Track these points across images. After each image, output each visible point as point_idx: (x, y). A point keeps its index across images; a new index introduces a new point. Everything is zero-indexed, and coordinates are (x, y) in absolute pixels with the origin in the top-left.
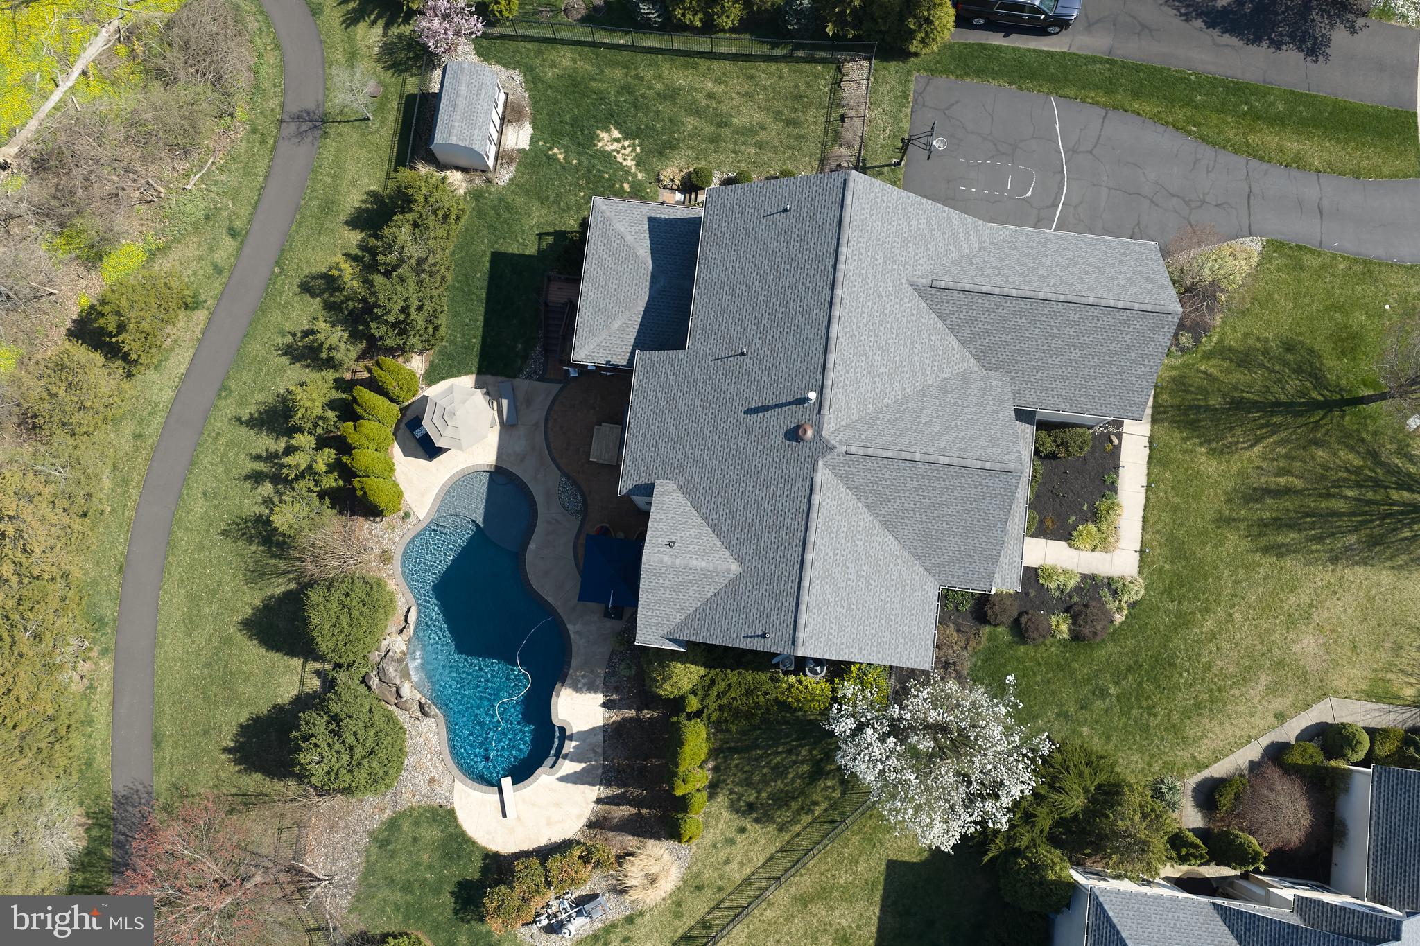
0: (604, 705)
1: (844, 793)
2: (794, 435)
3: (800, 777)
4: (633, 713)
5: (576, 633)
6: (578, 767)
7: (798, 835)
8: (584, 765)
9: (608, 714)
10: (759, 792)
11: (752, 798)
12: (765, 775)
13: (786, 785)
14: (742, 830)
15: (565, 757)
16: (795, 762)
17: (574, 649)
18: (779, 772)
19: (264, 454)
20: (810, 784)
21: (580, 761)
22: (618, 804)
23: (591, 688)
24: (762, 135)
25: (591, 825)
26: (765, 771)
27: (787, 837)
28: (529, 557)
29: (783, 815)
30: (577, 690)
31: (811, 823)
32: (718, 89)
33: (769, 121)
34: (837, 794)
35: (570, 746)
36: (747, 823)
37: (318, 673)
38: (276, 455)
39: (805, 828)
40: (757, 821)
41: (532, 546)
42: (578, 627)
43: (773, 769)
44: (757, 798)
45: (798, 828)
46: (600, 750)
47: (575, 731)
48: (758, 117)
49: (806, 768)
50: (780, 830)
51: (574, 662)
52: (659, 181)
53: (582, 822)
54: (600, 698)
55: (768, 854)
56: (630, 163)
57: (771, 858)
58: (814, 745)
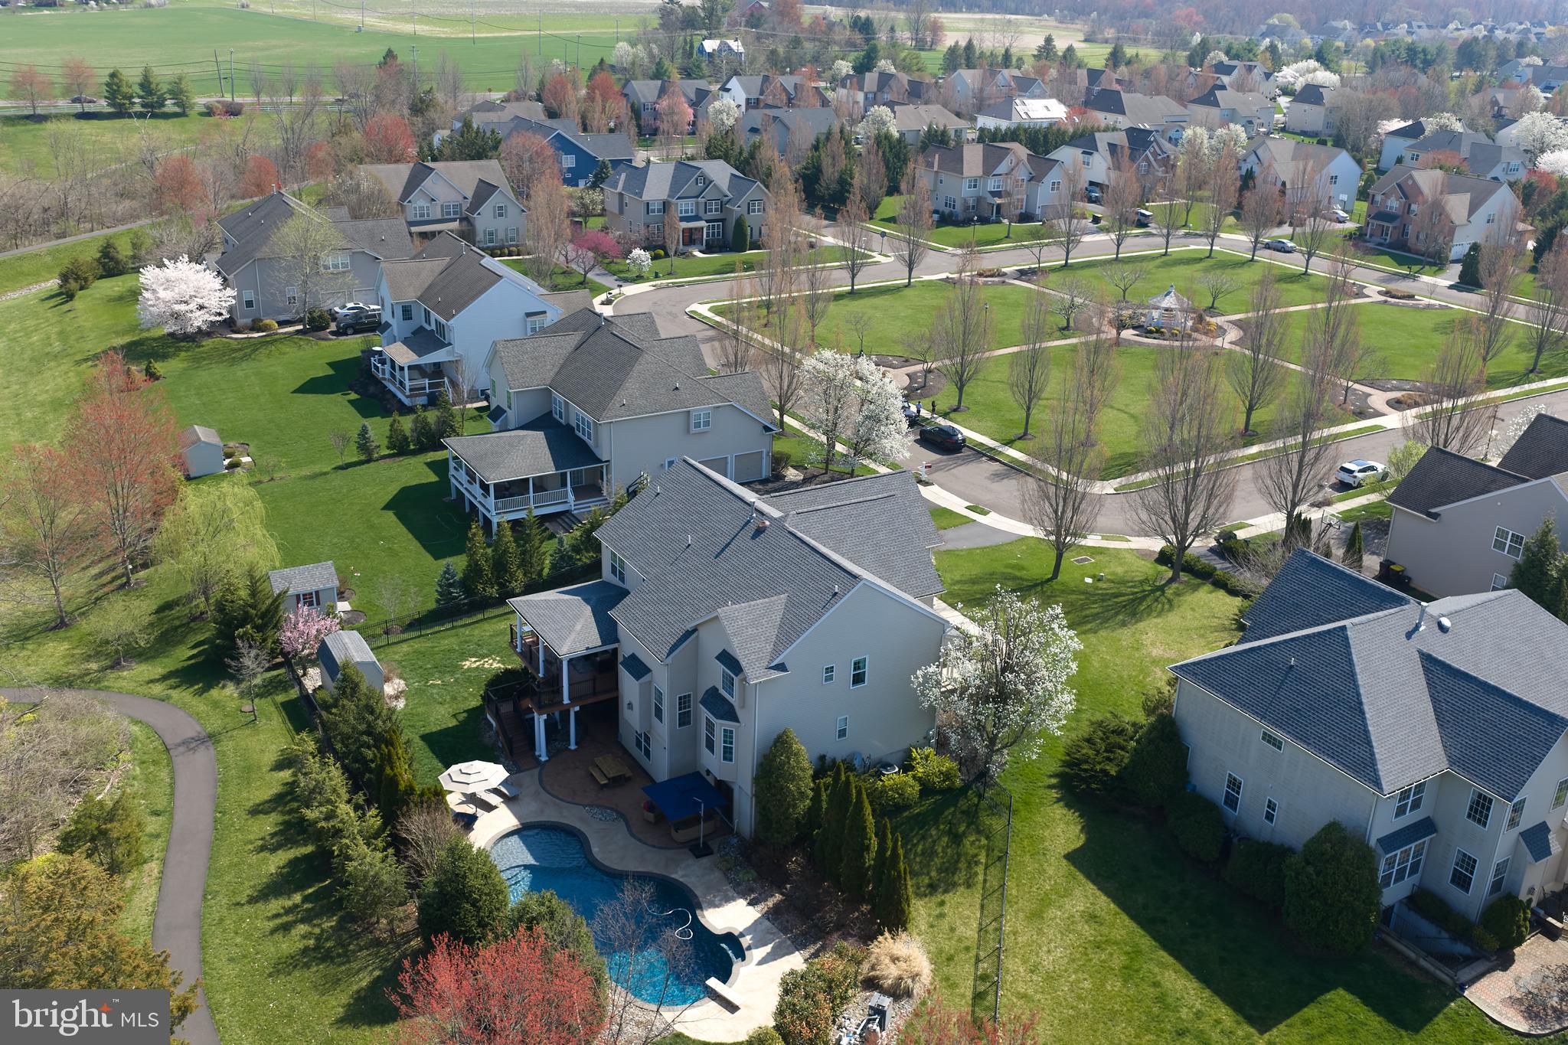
0: (750, 904)
1: (987, 838)
2: (761, 529)
3: (947, 847)
4: (778, 897)
5: (683, 876)
6: (768, 948)
7: (985, 881)
8: (770, 946)
9: (759, 907)
10: (928, 874)
11: (927, 881)
12: (921, 862)
13: (942, 858)
14: (942, 903)
15: (749, 948)
16: (934, 842)
17: (690, 885)
18: (929, 854)
19: (282, 911)
20: (959, 845)
21: (765, 944)
23: (728, 900)
26: (918, 859)
27: (980, 886)
28: (599, 857)
29: (960, 877)
30: (717, 906)
31: (986, 869)
34: (984, 841)
35: (746, 941)
36: (939, 898)
38: (296, 906)
39: (985, 874)
40: (946, 891)
41: (595, 850)
42: (680, 873)
43: (923, 854)
44: (931, 878)
45: (981, 878)
46: (775, 930)
47: (741, 930)
49: (946, 839)
50: (969, 886)
51: (698, 893)
54: (742, 902)
55: (978, 906)
57: (982, 907)
58: (936, 823)
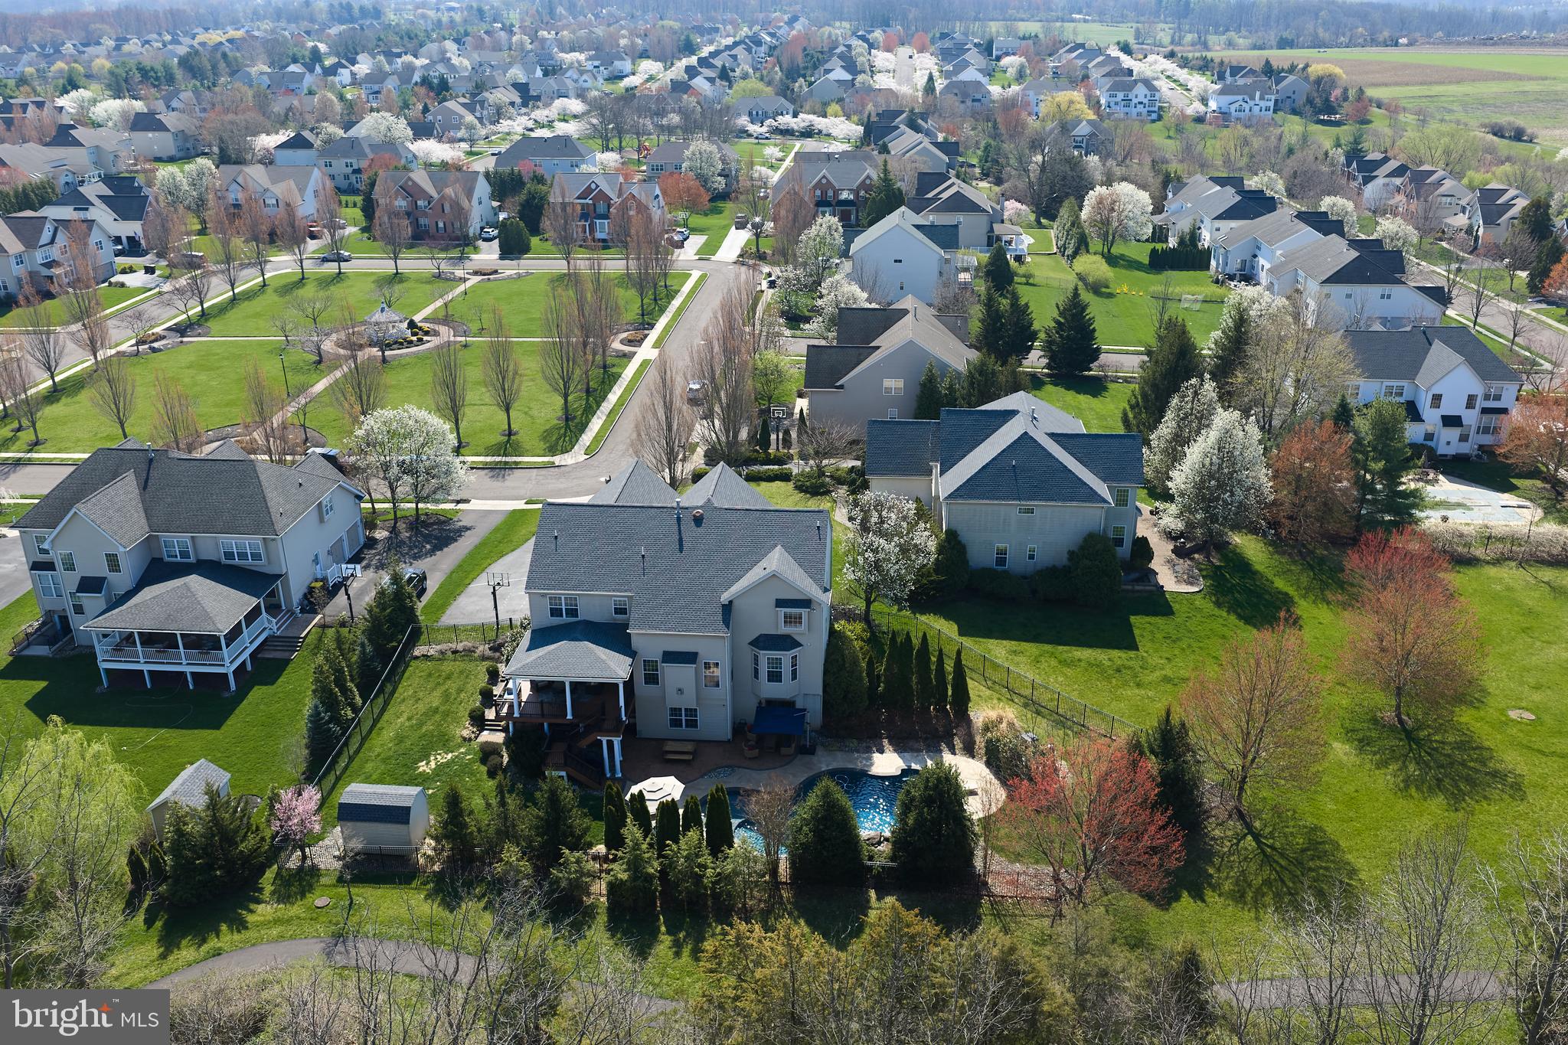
0: (882, 753)
2: (698, 521)
4: (885, 741)
5: (828, 766)
8: (929, 761)
9: (888, 751)
17: (840, 767)
22: (954, 745)
23: (870, 758)
24: (453, 691)
25: (973, 757)
30: (872, 765)
32: (405, 716)
33: (443, 688)
35: (917, 766)
37: (879, 898)
42: (825, 765)
46: (914, 752)
47: (904, 764)
48: (437, 693)
51: (851, 767)
52: (470, 740)
53: (970, 760)
54: (876, 756)
56: (450, 756)
